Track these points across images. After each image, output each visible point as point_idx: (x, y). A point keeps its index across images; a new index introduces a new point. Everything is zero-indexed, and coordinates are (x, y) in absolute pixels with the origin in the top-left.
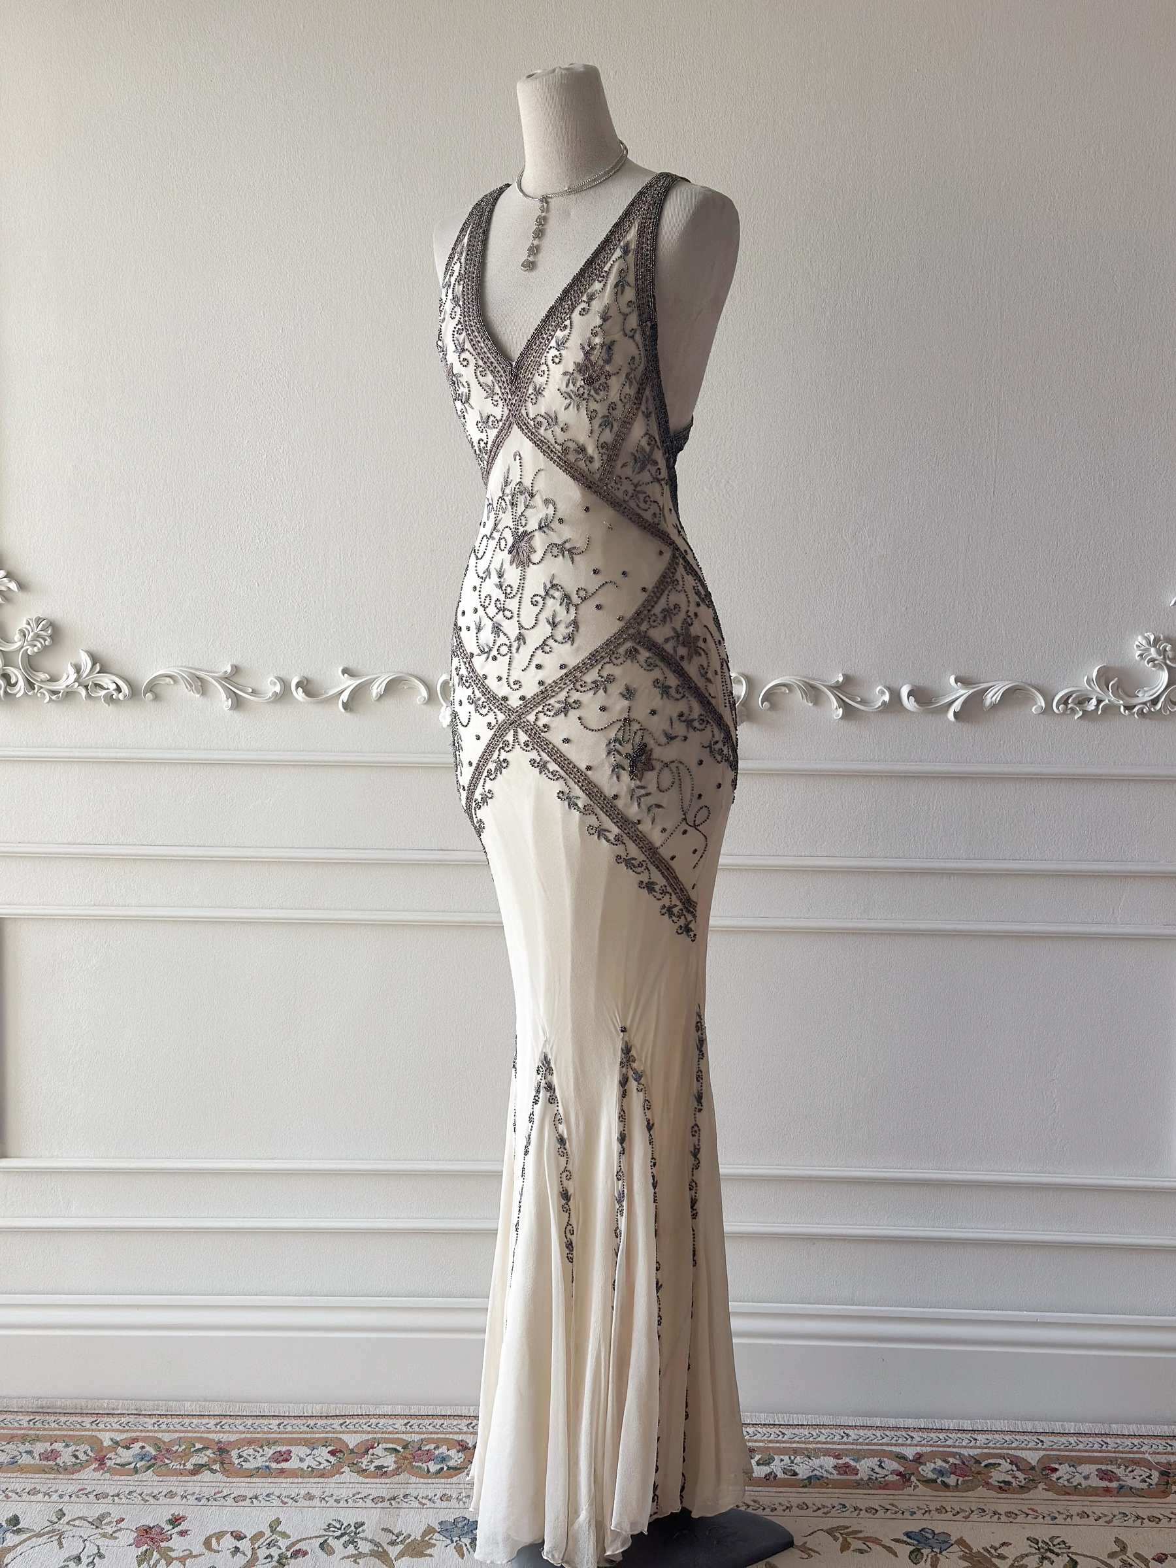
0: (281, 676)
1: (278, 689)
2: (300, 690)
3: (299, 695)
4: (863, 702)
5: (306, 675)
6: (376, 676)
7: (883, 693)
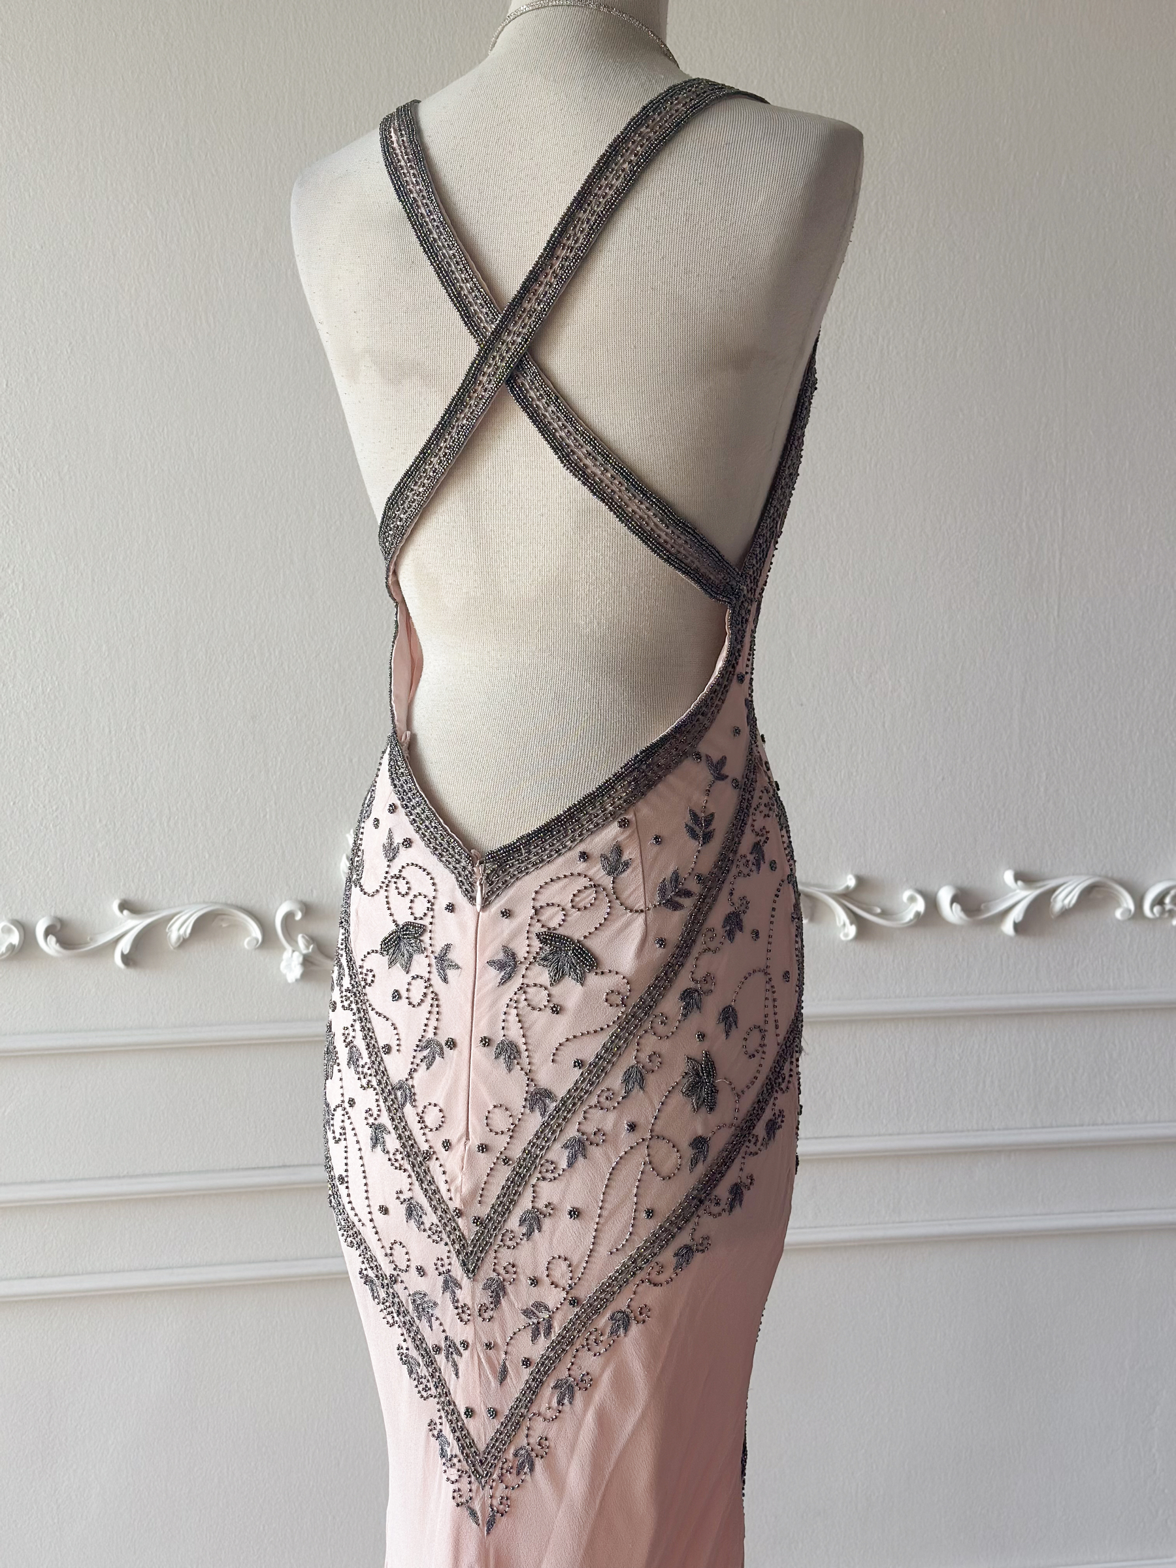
0: (18, 917)
1: (15, 938)
2: (52, 939)
3: (50, 947)
4: (884, 914)
5: (59, 914)
6: (173, 911)
7: (912, 899)
